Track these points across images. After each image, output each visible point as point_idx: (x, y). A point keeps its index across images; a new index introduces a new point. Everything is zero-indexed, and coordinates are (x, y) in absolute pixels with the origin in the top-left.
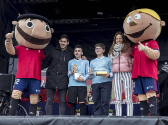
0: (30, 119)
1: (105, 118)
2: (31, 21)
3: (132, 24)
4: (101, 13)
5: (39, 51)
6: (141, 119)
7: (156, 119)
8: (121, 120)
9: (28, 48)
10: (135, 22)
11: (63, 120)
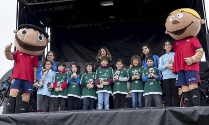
0: (53, 114)
1: (119, 111)
2: (26, 30)
3: (175, 22)
4: (113, 17)
5: (32, 57)
6: (151, 110)
7: (164, 110)
8: (133, 112)
10: (178, 20)
11: (82, 114)
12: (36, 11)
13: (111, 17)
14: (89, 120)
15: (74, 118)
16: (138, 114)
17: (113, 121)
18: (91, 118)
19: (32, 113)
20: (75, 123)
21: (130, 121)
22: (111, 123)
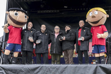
0: (28, 66)
1: (68, 65)
2: (17, 13)
3: (93, 17)
5: (20, 29)
6: (88, 65)
7: (96, 66)
9: (15, 27)
10: (95, 16)
11: (46, 66)
12: (19, 1)
13: (65, 7)
14: (50, 70)
15: (41, 68)
16: (80, 68)
17: (65, 72)
18: (51, 69)
19: (14, 65)
20: (41, 72)
21: (75, 72)
22: (63, 73)
